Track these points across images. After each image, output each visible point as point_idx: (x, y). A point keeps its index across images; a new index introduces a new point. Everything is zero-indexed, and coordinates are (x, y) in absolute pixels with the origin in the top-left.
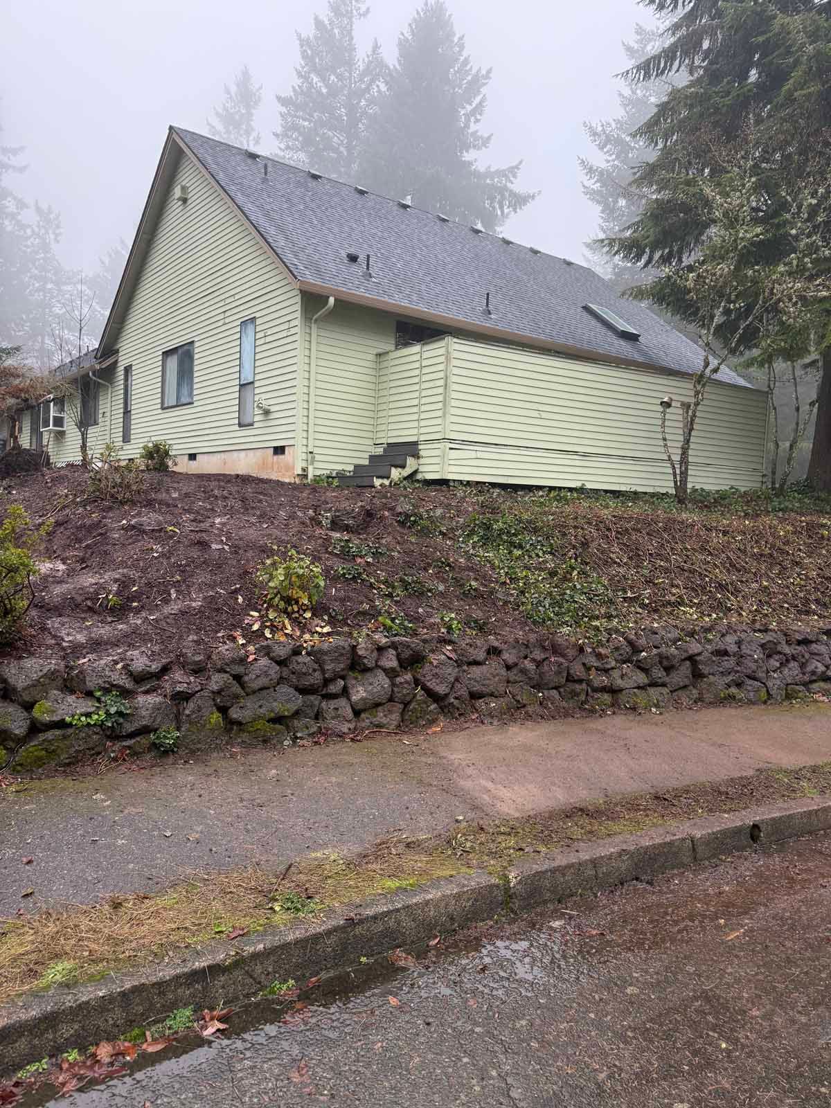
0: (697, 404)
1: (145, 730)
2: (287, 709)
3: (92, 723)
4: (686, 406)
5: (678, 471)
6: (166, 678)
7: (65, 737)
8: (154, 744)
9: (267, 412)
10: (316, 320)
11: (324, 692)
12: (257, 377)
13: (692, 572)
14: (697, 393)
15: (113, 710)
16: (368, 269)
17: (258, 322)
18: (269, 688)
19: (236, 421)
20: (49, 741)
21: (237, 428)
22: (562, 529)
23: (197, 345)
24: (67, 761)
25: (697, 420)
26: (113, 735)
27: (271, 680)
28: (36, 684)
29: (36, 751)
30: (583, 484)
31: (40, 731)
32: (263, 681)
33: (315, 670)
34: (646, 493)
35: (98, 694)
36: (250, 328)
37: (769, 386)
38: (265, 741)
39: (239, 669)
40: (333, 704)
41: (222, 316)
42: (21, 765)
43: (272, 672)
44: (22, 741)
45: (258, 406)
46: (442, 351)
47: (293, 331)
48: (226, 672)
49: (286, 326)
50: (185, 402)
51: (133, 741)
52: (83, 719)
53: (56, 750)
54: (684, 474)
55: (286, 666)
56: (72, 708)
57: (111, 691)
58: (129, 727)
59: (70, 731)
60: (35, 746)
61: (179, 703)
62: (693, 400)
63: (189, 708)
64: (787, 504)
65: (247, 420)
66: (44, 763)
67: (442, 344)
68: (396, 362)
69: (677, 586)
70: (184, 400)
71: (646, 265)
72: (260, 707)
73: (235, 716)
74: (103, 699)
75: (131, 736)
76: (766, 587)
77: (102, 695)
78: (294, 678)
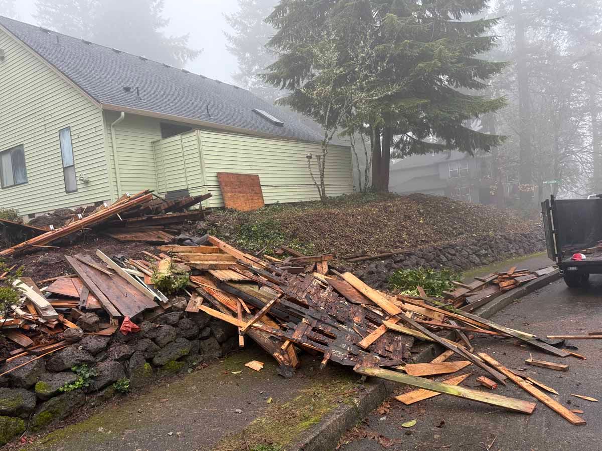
0: (324, 156)
1: (110, 383)
2: (185, 351)
3: (76, 387)
4: (318, 157)
5: (321, 190)
6: (111, 349)
7: (61, 400)
8: (117, 390)
9: (86, 182)
10: (113, 126)
11: (200, 337)
12: (76, 162)
13: (347, 236)
14: (324, 150)
15: (87, 375)
16: (138, 95)
17: (72, 129)
18: (172, 341)
19: (64, 190)
20: (53, 406)
21: (65, 194)
22: (284, 225)
23: (25, 146)
24: (65, 415)
25: (326, 164)
26: (89, 391)
27: (173, 336)
28: (32, 372)
29: (45, 414)
30: (278, 201)
31: (43, 401)
32: (169, 339)
33: (193, 326)
34: (306, 202)
35: (74, 369)
36: (67, 134)
37: (352, 144)
38: (177, 373)
39: (154, 335)
40: (208, 341)
41: (43, 127)
42: (37, 426)
43: (172, 332)
44: (33, 411)
45: (80, 180)
46: (195, 138)
47: (99, 133)
48: (147, 338)
49: (94, 130)
50: (21, 182)
51: (104, 392)
52: (71, 386)
53: (57, 410)
54: (323, 190)
55: (177, 327)
56: (62, 382)
57: (82, 365)
58: (100, 384)
59: (64, 396)
60: (44, 411)
61: (124, 363)
62: (322, 154)
63: (132, 363)
64: (370, 199)
65: (72, 188)
66: (51, 421)
67: (195, 134)
68: (165, 146)
69: (343, 245)
70: (19, 181)
71: (283, 88)
72: (170, 353)
73: (157, 362)
74: (78, 371)
75: (101, 389)
76: (377, 239)
77: (77, 369)
78: (183, 333)
